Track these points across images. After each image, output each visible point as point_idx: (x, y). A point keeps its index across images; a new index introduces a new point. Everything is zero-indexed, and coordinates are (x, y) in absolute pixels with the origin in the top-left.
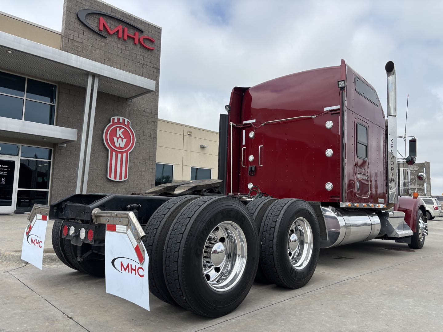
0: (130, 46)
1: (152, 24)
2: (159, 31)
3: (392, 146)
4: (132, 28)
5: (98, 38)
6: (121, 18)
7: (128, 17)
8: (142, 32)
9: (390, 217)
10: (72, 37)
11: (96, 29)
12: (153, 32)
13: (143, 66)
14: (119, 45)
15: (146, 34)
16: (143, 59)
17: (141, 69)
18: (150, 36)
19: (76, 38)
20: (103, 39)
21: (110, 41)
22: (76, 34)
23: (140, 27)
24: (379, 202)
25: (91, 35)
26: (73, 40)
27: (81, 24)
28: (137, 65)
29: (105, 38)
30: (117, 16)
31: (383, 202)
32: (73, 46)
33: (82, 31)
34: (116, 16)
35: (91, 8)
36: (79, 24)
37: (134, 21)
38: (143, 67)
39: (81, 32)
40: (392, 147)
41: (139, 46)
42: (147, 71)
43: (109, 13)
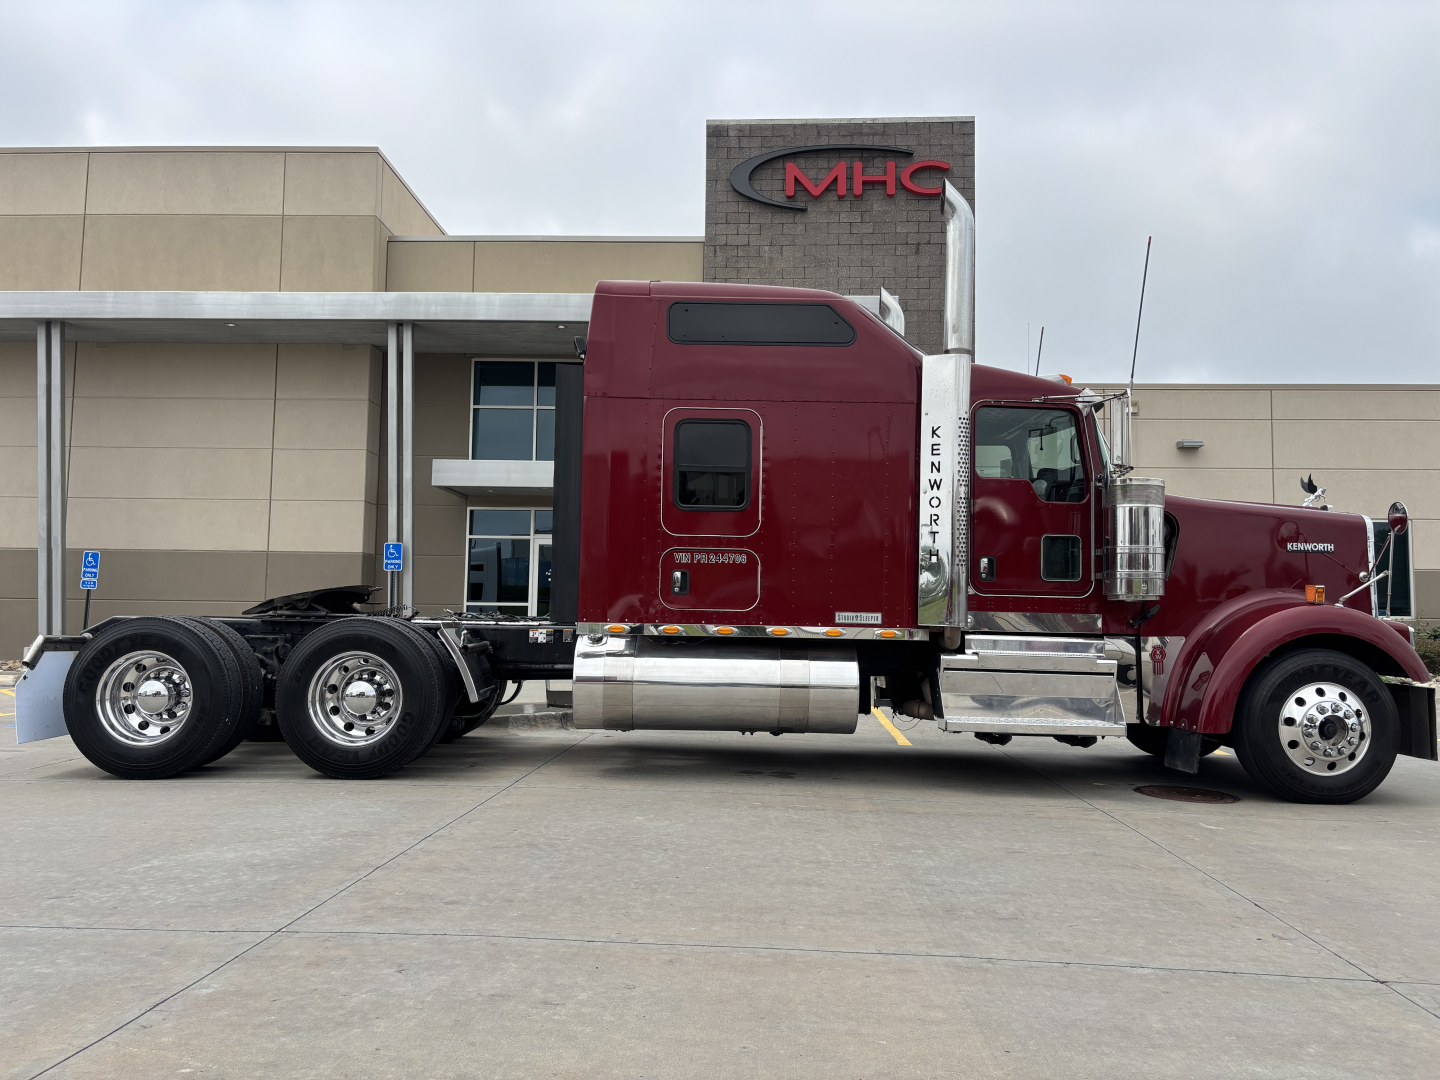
0: (876, 207)
1: (941, 118)
2: (967, 130)
3: (935, 447)
4: (879, 156)
5: (786, 218)
6: (845, 142)
7: (865, 131)
8: (908, 155)
9: (945, 669)
10: (722, 240)
11: (779, 198)
12: (944, 142)
13: (918, 249)
14: (845, 215)
15: (922, 157)
16: (916, 230)
17: (911, 259)
18: (937, 157)
19: (734, 240)
20: (799, 216)
21: (816, 214)
22: (732, 229)
23: (902, 144)
24: (837, 621)
25: (767, 218)
26: (726, 245)
27: (744, 199)
28: (898, 253)
29: (803, 211)
30: (835, 141)
31: (879, 622)
32: (727, 260)
33: (746, 215)
34: (832, 142)
35: (765, 150)
36: (738, 202)
37: (883, 134)
38: (917, 252)
39: (743, 218)
40: (935, 452)
41: (902, 197)
42: (931, 259)
43: (812, 143)
